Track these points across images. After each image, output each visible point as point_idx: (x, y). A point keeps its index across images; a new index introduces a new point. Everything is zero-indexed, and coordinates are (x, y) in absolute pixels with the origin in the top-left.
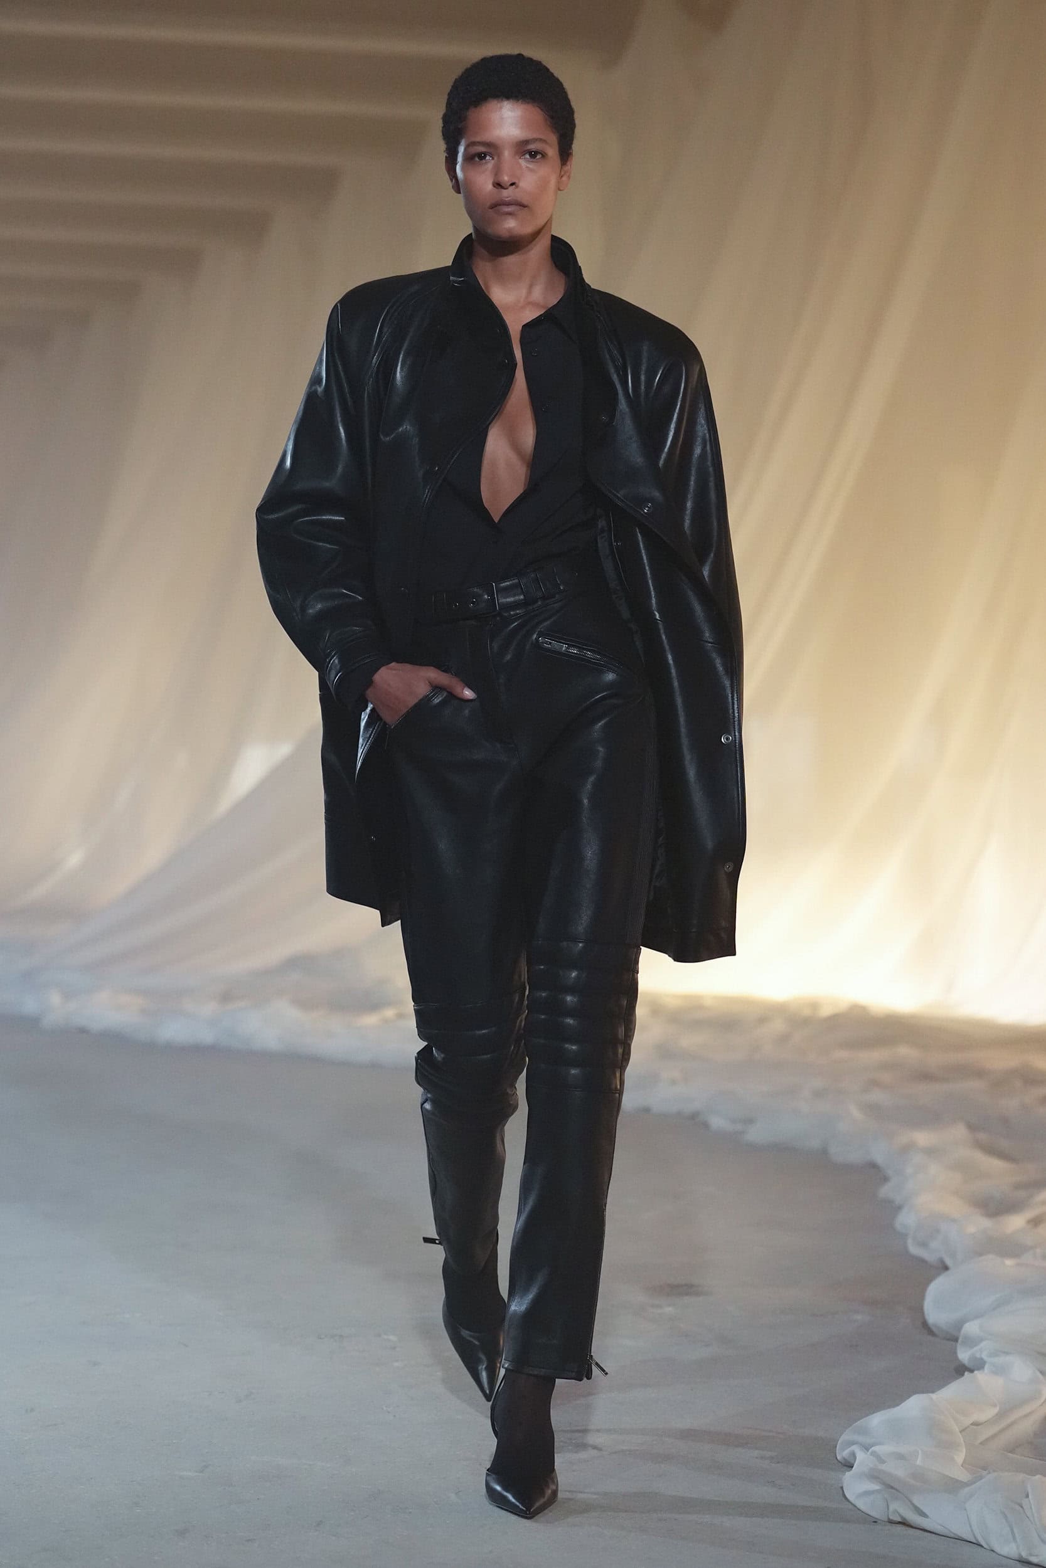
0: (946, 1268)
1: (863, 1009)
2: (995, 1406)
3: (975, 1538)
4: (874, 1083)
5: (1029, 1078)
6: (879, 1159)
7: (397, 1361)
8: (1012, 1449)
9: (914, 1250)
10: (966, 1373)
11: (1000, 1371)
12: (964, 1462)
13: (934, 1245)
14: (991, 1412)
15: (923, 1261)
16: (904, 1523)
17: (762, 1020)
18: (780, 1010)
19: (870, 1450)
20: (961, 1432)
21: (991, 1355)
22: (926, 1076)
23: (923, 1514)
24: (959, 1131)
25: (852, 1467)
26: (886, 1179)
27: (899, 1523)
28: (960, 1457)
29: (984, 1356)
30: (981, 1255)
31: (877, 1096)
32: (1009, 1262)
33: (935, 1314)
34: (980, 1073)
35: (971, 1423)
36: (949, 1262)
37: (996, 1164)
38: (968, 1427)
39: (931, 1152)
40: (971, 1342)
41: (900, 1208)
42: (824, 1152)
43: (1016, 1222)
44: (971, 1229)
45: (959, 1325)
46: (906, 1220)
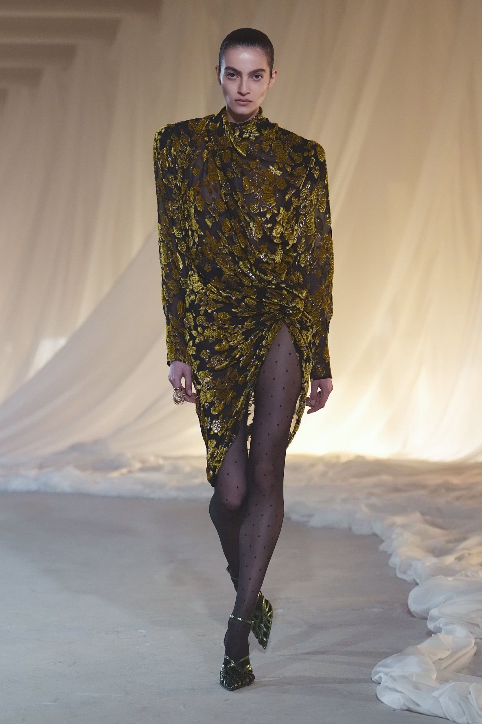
0: (417, 584)
1: (363, 457)
2: (449, 650)
3: (445, 716)
4: (371, 494)
5: (449, 488)
6: (378, 531)
7: (147, 642)
8: (459, 671)
9: (399, 575)
10: (433, 635)
11: (450, 632)
12: (436, 678)
13: (409, 572)
14: (448, 653)
15: (405, 581)
16: (409, 710)
17: (312, 465)
18: (321, 460)
19: (389, 675)
20: (433, 663)
21: (446, 625)
22: (396, 489)
23: (418, 705)
24: (417, 515)
25: (380, 684)
26: (383, 541)
27: (406, 710)
28: (434, 676)
29: (441, 626)
30: (434, 576)
31: (374, 500)
32: (450, 579)
33: (413, 607)
34: (424, 487)
35: (437, 659)
36: (418, 581)
37: (437, 531)
38: (436, 661)
39: (404, 526)
40: (435, 619)
41: (391, 555)
42: (350, 529)
43: (449, 559)
44: (428, 564)
45: (427, 611)
46: (394, 561)
